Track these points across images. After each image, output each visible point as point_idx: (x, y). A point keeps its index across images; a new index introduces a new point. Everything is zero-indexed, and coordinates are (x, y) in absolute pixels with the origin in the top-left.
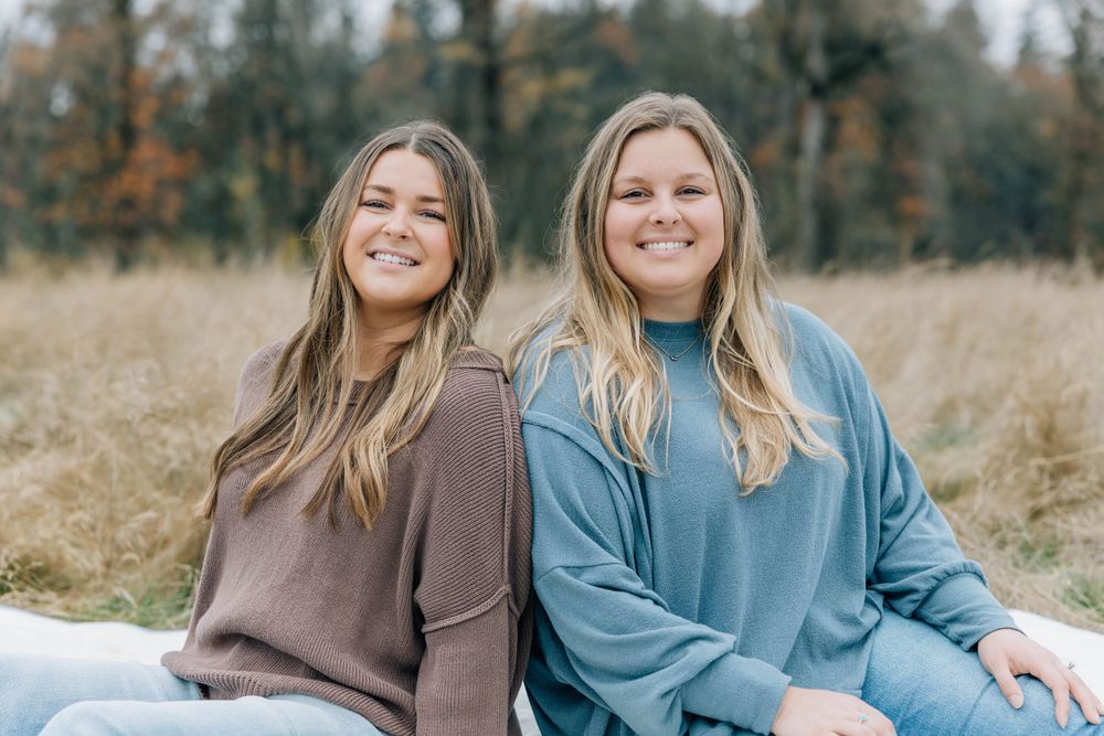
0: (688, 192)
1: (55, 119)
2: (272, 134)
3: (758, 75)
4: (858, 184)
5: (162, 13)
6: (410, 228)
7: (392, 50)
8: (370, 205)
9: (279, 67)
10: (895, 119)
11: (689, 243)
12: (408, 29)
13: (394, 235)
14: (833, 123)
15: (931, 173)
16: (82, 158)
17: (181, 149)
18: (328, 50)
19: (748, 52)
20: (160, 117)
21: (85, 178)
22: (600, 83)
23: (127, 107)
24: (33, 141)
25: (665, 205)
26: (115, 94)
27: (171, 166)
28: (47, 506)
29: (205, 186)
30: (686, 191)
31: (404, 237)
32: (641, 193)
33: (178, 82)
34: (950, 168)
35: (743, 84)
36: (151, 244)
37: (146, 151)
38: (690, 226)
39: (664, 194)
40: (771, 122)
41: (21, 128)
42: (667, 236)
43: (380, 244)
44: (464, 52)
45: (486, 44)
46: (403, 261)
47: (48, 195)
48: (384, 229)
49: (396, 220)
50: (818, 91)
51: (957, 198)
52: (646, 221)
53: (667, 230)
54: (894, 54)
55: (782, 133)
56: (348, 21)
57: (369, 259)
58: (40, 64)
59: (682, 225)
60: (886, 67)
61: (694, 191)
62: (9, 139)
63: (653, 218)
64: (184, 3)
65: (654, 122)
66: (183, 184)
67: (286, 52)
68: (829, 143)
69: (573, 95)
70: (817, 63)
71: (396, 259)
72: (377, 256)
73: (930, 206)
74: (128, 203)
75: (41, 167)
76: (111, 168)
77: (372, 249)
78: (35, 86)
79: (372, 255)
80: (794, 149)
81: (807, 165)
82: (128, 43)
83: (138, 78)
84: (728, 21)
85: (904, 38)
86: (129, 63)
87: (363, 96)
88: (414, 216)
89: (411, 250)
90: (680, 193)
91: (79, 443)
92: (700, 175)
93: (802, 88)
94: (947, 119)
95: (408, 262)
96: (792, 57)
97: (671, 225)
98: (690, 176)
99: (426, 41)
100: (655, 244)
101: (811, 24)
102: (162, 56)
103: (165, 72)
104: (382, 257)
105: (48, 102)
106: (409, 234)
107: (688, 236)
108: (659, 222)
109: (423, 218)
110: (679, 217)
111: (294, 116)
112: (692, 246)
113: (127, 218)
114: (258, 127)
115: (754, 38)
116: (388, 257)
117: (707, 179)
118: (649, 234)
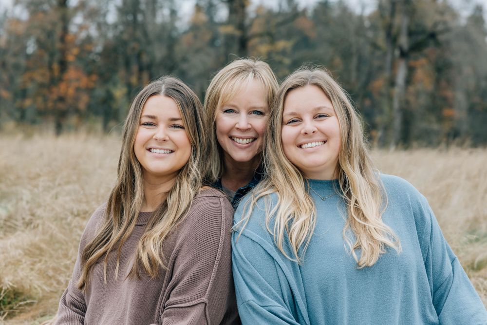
0: (320, 116)
1: (28, 57)
2: (135, 68)
3: (375, 46)
4: (423, 100)
5: (82, 6)
6: (167, 135)
7: (195, 28)
8: (145, 125)
9: (139, 34)
10: (441, 69)
11: (325, 142)
12: (203, 17)
13: (160, 140)
14: (411, 70)
15: (459, 97)
16: (41, 76)
17: (89, 74)
18: (163, 26)
19: (370, 34)
20: (79, 57)
21: (42, 86)
22: (296, 47)
23: (63, 52)
24: (17, 67)
25: (309, 124)
26: (58, 45)
27: (84, 81)
28: (24, 260)
29: (100, 92)
30: (319, 116)
31: (164, 140)
32: (297, 120)
33: (89, 40)
34: (468, 95)
35: (367, 50)
36: (73, 120)
37: (71, 73)
38: (323, 133)
39: (307, 118)
40: (381, 69)
41: (11, 60)
42: (311, 139)
43: (152, 144)
44: (230, 30)
45: (241, 27)
46: (166, 151)
47: (23, 94)
48: (154, 137)
49: (160, 132)
50: (404, 55)
51: (471, 109)
52: (299, 134)
53: (311, 137)
54: (441, 38)
55: (386, 74)
56: (173, 13)
57: (148, 152)
58: (21, 29)
59: (319, 133)
60: (438, 44)
61: (324, 116)
62: (4, 65)
63: (303, 132)
64: (93, 2)
65: (298, 84)
66: (90, 90)
67: (143, 26)
68: (409, 81)
69: (283, 53)
70: (404, 41)
71: (162, 151)
72: (152, 150)
73: (458, 113)
74: (62, 99)
75: (19, 80)
76: (54, 82)
77: (149, 147)
78: (18, 40)
79: (149, 150)
80: (392, 83)
81: (397, 91)
82: (65, 20)
83: (69, 38)
84: (361, 18)
85: (447, 30)
86: (65, 30)
87: (180, 50)
88: (168, 128)
89: (169, 146)
90: (316, 118)
91: (40, 227)
92: (325, 107)
93: (397, 53)
94: (467, 70)
95: (168, 152)
96: (392, 38)
97: (311, 134)
98: (319, 109)
99: (212, 24)
100: (306, 145)
101: (401, 21)
102: (81, 27)
103: (83, 35)
104: (155, 151)
105: (25, 48)
106: (167, 138)
107: (323, 138)
108: (306, 133)
109: (173, 129)
110: (316, 129)
111: (145, 59)
112: (326, 143)
113: (61, 106)
114: (127, 64)
115: (373, 27)
116: (158, 151)
117: (329, 109)
118: (302, 140)
